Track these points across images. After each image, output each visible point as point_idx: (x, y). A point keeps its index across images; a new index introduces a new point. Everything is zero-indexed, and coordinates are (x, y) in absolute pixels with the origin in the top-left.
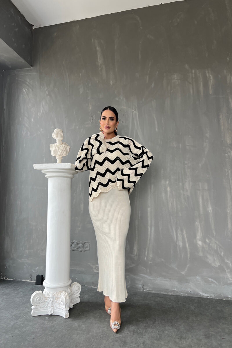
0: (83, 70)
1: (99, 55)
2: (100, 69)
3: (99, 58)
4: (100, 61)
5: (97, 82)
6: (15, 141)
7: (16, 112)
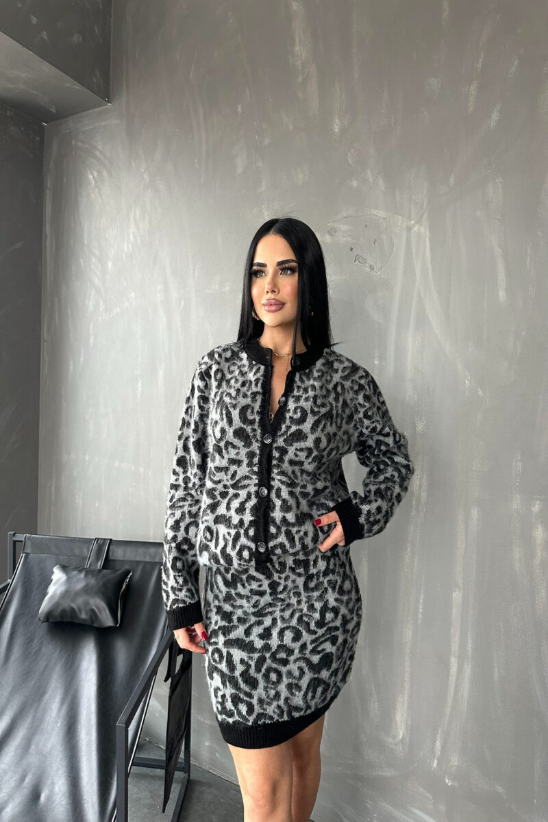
0: (248, 92)
1: (299, 29)
2: (300, 79)
3: (297, 40)
5: (291, 128)
6: (70, 326)
7: (72, 242)
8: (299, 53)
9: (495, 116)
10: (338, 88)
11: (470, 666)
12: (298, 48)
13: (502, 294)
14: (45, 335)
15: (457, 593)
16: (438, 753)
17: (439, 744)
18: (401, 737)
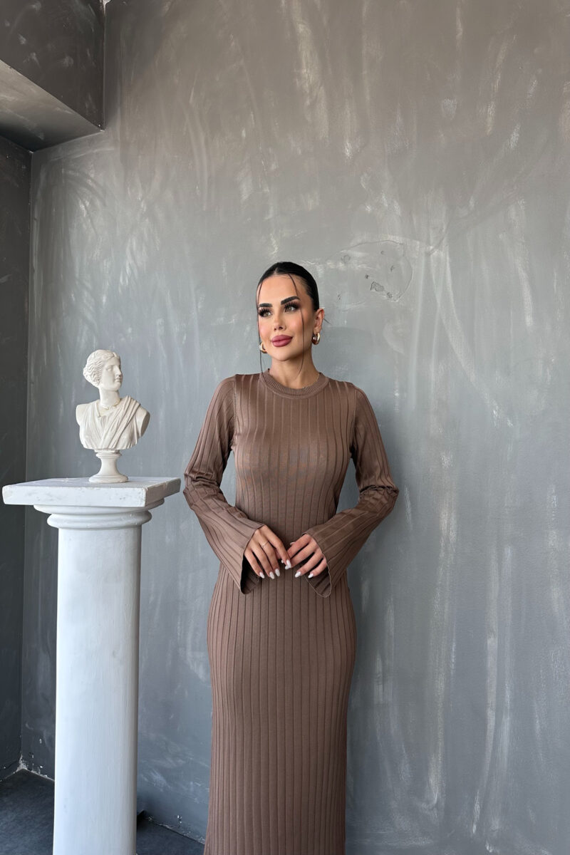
0: (252, 115)
1: (306, 51)
2: (308, 102)
3: (304, 63)
4: (308, 73)
5: (300, 152)
6: (60, 365)
7: (62, 276)
8: (307, 75)
9: (515, 137)
10: (348, 112)
11: (508, 719)
12: (305, 71)
13: (529, 320)
14: (32, 376)
15: (492, 639)
16: (477, 816)
17: (478, 807)
18: (435, 802)
